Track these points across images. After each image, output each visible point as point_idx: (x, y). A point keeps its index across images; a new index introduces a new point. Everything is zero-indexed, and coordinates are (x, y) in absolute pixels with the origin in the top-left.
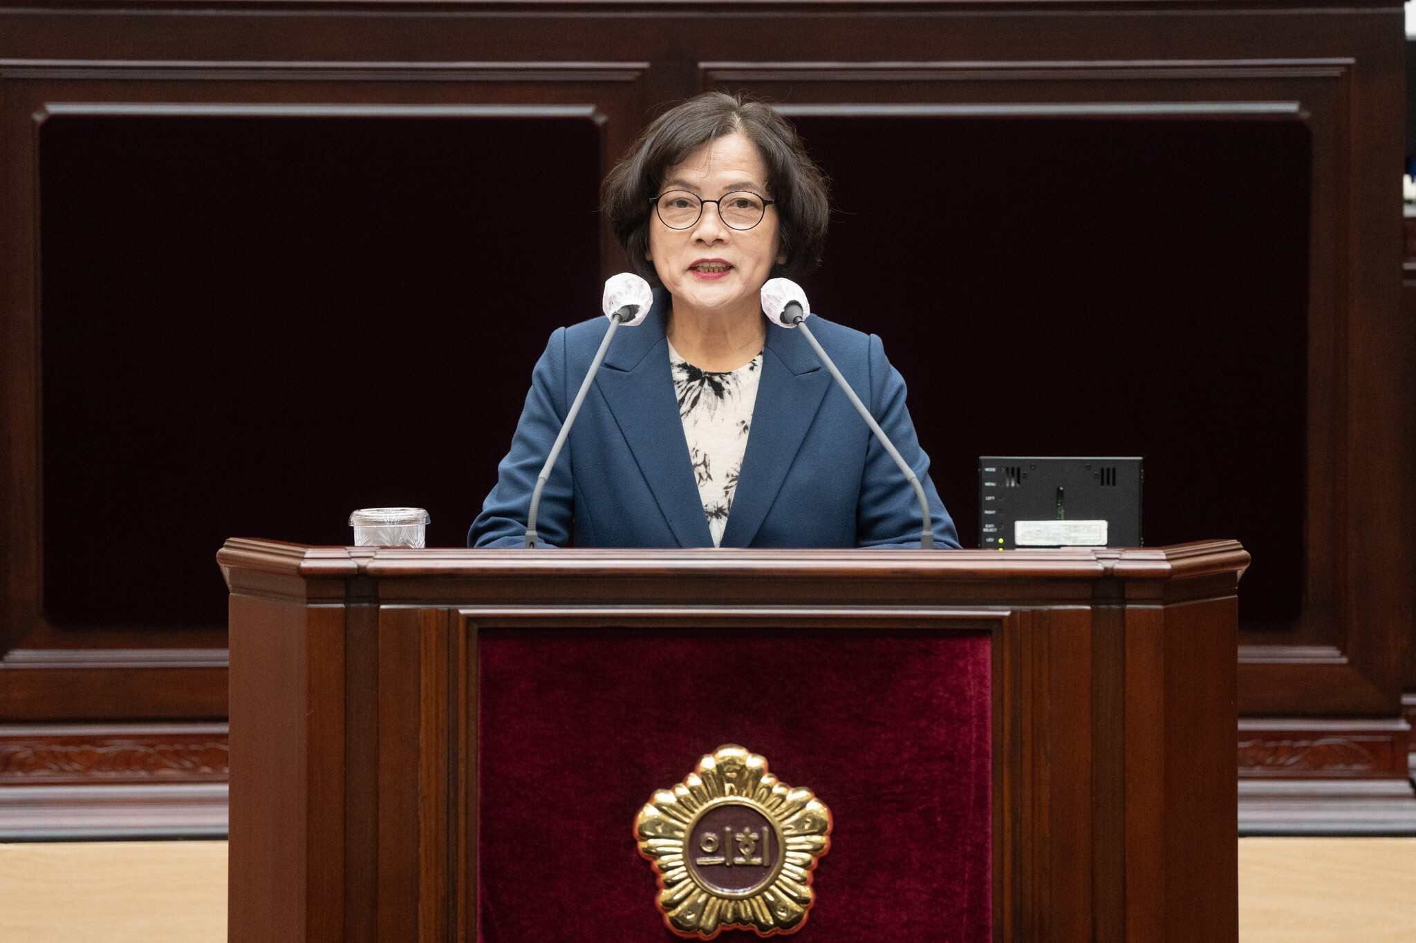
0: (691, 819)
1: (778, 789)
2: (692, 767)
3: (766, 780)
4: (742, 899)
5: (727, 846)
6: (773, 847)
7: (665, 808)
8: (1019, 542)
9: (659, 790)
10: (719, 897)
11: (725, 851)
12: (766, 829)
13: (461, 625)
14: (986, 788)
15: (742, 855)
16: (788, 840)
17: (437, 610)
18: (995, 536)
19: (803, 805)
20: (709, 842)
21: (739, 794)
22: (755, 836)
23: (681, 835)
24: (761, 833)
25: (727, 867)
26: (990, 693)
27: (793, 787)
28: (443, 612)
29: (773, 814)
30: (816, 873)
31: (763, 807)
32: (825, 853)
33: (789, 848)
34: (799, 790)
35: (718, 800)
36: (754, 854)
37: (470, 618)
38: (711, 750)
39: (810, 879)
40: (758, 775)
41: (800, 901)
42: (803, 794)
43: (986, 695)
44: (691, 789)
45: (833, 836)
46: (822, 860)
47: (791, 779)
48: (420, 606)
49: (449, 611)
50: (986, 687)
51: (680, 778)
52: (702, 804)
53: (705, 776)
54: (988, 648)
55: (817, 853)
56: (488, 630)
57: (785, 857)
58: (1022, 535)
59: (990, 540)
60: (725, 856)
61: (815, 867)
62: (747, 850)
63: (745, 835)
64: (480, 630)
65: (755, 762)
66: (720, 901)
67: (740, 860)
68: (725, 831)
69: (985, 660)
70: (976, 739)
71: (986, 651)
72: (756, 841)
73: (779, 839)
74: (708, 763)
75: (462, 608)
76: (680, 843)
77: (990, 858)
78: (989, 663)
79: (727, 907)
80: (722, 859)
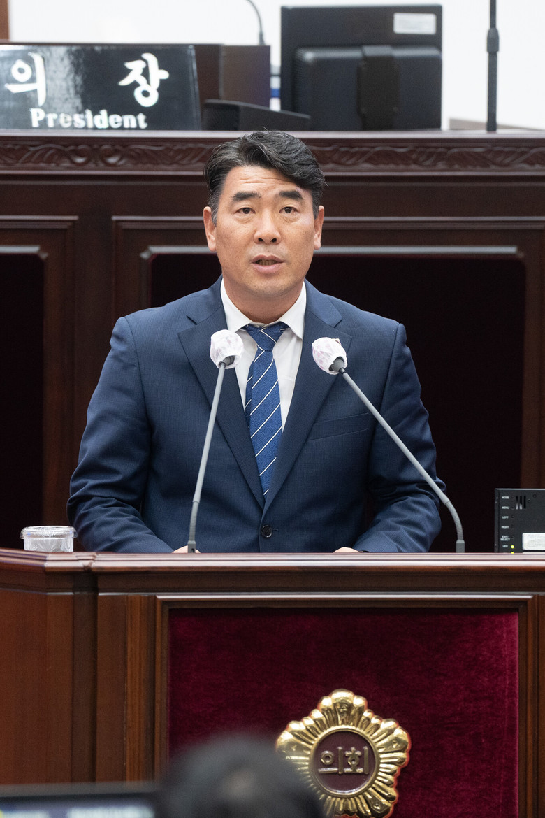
0: (316, 741)
1: (375, 721)
2: (315, 705)
3: (367, 714)
4: (349, 797)
5: (339, 760)
6: (371, 760)
7: (296, 733)
8: (525, 547)
9: (292, 722)
10: (334, 796)
11: (338, 763)
12: (366, 748)
13: (158, 606)
14: (515, 719)
15: (349, 766)
16: (382, 756)
17: (141, 597)
18: (509, 543)
19: (391, 731)
20: (327, 757)
21: (348, 724)
22: (359, 753)
23: (309, 753)
24: (363, 751)
25: (340, 775)
26: (517, 653)
27: (384, 718)
28: (145, 597)
29: (372, 737)
30: (399, 779)
31: (364, 733)
32: (406, 765)
33: (382, 761)
34: (389, 721)
35: (334, 728)
36: (358, 766)
37: (165, 602)
38: (328, 693)
39: (395, 784)
40: (361, 711)
41: (389, 798)
42: (391, 724)
43: (515, 654)
44: (315, 721)
45: (411, 753)
46: (403, 770)
47: (383, 714)
48: (126, 594)
49: (149, 597)
50: (515, 648)
51: (307, 713)
52: (323, 731)
53: (325, 711)
54: (517, 621)
55: (400, 765)
56: (176, 610)
57: (379, 768)
58: (528, 543)
59: (506, 546)
60: (338, 767)
61: (399, 775)
62: (354, 763)
63: (352, 752)
64: (170, 610)
65: (359, 701)
66: (334, 799)
67: (348, 770)
68: (338, 750)
69: (515, 629)
70: (509, 684)
71: (516, 623)
72: (359, 757)
73: (375, 755)
74: (327, 702)
75: (159, 595)
76: (308, 758)
77: (517, 767)
78: (517, 631)
79: (339, 803)
80: (336, 769)
